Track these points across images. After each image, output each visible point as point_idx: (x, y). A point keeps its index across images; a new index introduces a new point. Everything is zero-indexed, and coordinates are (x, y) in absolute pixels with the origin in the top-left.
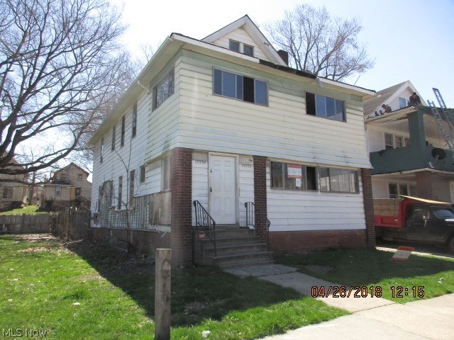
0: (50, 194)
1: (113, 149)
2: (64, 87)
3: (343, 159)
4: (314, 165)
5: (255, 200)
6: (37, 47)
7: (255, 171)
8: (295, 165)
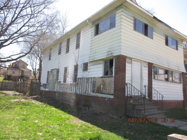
0: (10, 73)
1: (60, 53)
2: (25, 24)
3: (177, 67)
4: (168, 69)
5: (148, 84)
6: (18, 3)
7: (148, 70)
8: (162, 69)
